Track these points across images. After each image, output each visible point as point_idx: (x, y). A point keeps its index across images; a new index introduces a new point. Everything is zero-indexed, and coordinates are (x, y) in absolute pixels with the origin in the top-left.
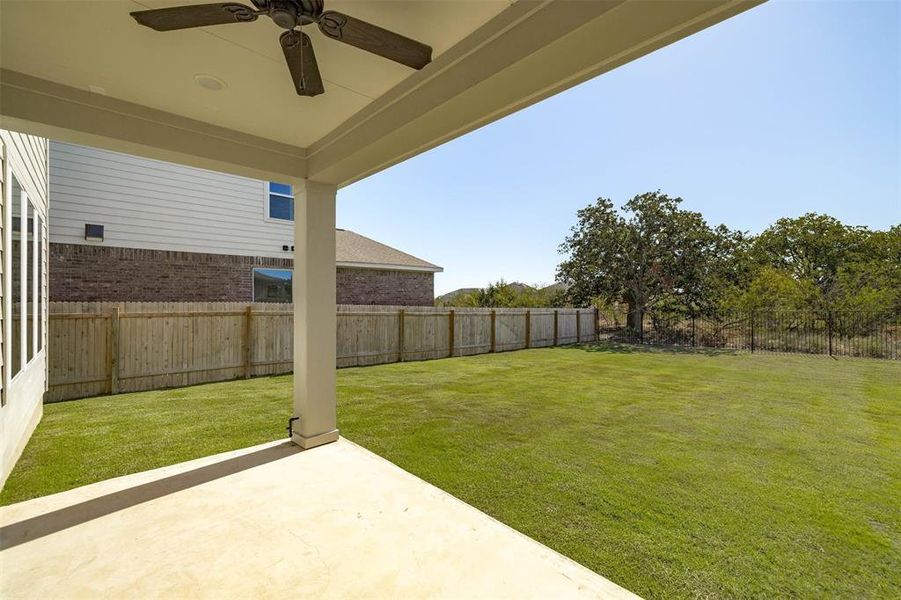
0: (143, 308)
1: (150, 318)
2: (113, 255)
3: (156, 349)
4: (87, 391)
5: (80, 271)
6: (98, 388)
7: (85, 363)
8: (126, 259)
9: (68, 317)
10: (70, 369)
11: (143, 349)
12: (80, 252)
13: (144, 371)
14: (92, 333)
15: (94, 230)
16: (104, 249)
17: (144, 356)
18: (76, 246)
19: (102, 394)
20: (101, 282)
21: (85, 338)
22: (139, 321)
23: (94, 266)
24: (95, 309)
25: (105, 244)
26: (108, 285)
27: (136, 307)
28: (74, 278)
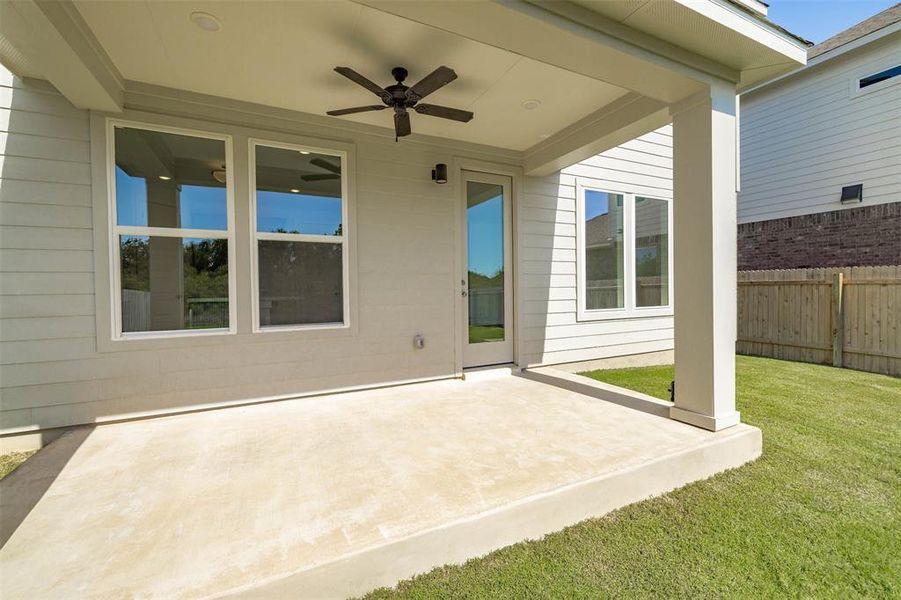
0: (874, 272)
1: (884, 285)
2: (875, 214)
3: (893, 325)
4: (812, 357)
5: (838, 237)
6: (822, 356)
7: (809, 329)
8: (891, 217)
9: (795, 283)
10: (796, 333)
11: (875, 323)
12: (838, 218)
13: (876, 350)
14: (816, 300)
15: (852, 192)
16: (863, 209)
17: (876, 331)
18: (832, 213)
19: (824, 363)
20: (860, 246)
21: (809, 305)
22: (869, 289)
23: (851, 231)
24: (819, 275)
25: (865, 203)
26: (868, 250)
27: (865, 272)
28: (830, 245)
